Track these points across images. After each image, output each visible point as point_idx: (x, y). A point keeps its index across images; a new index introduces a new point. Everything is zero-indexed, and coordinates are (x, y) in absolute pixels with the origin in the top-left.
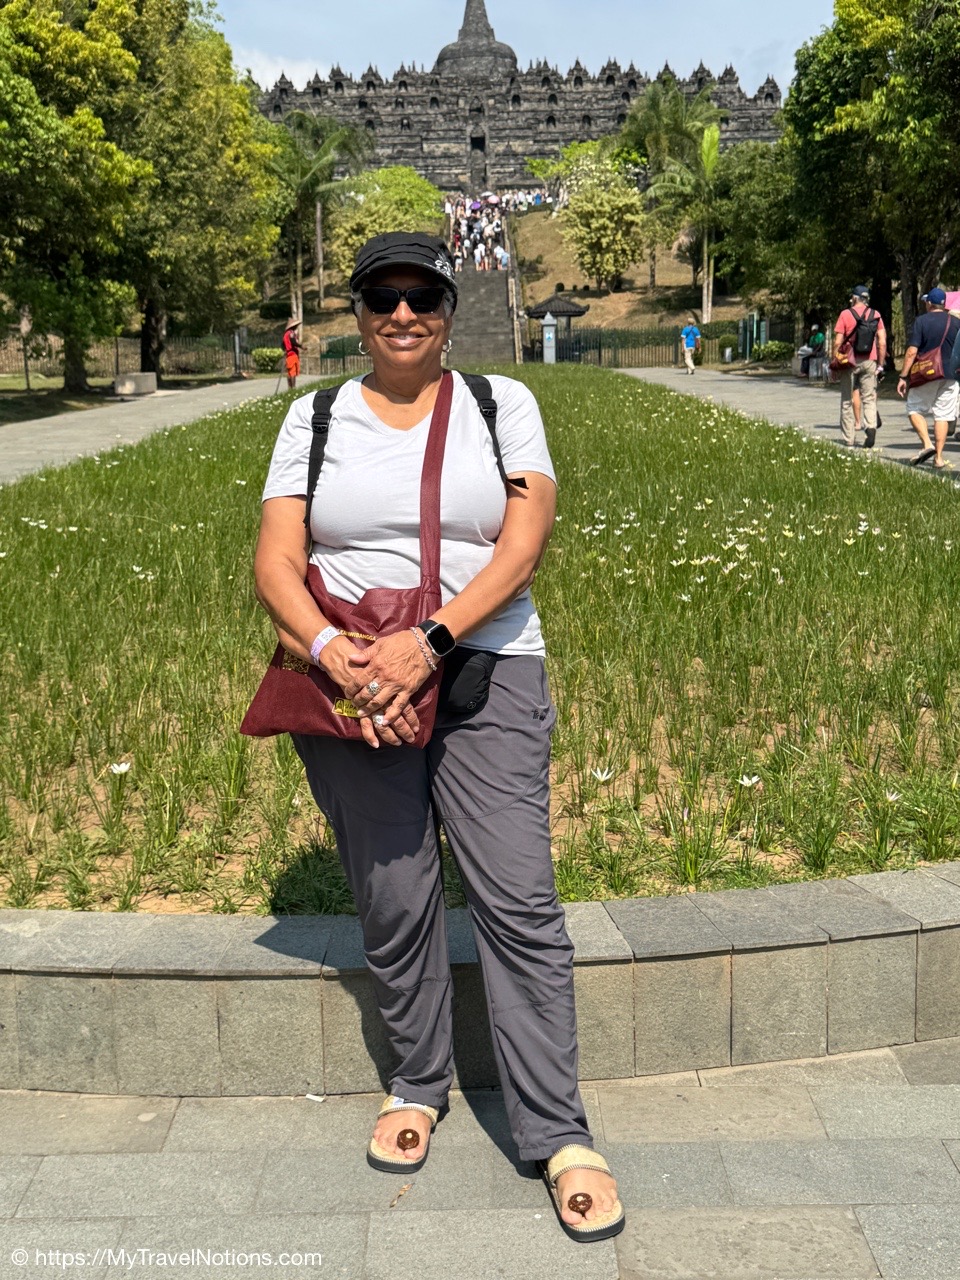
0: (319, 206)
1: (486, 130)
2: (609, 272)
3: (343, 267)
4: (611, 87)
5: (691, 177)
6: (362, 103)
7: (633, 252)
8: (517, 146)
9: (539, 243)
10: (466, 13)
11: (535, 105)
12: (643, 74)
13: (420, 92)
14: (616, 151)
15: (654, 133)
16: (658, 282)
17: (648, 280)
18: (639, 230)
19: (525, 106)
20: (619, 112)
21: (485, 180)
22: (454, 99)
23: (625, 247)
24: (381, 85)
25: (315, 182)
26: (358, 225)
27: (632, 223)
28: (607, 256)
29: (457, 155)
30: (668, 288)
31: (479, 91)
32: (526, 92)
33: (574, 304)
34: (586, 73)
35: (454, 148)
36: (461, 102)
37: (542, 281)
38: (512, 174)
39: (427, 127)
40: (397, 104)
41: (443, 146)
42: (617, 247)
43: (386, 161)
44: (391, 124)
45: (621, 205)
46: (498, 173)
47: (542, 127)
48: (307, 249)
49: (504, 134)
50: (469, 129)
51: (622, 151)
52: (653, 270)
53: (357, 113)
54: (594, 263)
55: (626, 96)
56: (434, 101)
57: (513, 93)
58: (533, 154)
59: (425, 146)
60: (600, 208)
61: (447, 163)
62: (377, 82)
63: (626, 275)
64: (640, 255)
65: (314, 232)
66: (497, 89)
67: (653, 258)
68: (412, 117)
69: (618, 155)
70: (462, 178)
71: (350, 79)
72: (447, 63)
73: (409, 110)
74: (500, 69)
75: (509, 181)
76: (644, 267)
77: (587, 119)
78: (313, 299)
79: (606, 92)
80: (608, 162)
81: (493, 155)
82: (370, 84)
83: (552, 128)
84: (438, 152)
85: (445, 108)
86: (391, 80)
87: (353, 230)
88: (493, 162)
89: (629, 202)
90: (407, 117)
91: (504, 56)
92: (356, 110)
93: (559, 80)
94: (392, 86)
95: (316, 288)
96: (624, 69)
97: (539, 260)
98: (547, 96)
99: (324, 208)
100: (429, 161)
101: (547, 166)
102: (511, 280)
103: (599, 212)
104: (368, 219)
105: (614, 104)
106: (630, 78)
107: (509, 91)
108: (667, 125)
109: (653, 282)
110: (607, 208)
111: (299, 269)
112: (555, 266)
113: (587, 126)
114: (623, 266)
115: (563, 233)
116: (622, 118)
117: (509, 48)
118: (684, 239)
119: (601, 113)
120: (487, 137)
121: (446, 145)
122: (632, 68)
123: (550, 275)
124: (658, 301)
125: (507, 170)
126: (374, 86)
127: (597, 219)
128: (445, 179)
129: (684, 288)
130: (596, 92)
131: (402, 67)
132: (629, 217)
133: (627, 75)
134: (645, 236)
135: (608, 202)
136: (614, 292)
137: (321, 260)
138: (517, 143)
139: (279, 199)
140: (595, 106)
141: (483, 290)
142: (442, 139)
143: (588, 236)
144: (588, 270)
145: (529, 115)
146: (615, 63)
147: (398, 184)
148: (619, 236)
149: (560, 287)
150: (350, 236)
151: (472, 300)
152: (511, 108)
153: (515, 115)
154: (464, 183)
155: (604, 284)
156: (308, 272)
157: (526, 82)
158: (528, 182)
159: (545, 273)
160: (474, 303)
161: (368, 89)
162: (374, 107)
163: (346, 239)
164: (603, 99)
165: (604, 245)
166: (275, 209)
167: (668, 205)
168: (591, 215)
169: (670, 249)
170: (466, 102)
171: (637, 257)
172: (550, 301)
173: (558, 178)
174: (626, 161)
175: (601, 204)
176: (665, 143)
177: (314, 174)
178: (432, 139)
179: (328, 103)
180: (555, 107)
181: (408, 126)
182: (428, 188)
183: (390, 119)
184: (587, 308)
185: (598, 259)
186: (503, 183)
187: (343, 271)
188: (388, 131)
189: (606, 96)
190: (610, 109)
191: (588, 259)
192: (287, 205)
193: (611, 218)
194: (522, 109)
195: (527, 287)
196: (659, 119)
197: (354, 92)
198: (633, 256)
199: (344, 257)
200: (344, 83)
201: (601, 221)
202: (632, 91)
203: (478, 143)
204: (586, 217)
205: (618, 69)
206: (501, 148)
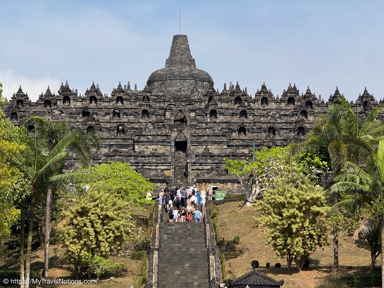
0: (50, 192)
1: (188, 136)
2: (298, 253)
3: (67, 243)
4: (291, 106)
5: (368, 178)
6: (85, 113)
7: (320, 237)
8: (214, 149)
9: (236, 227)
10: (172, 47)
11: (229, 118)
12: (317, 97)
13: (133, 106)
14: (301, 155)
15: (335, 143)
16: (341, 263)
17: (332, 261)
18: (323, 219)
19: (221, 118)
20: (298, 126)
21: (186, 175)
22: (161, 112)
23: (312, 232)
24: (102, 100)
25: (49, 172)
26: (83, 208)
27: (318, 213)
28: (297, 239)
29: (163, 155)
30: (350, 268)
31: (182, 106)
32: (222, 108)
33: (269, 279)
34: (271, 95)
35: (161, 149)
36: (168, 114)
37: (239, 258)
38: (209, 171)
39: (139, 133)
40: (115, 114)
41: (151, 148)
42: (306, 233)
43: (104, 158)
44: (109, 130)
45: (308, 198)
46: (197, 169)
47: (234, 135)
48: (37, 228)
49: (203, 139)
50: (174, 135)
51: (306, 155)
52: (336, 253)
53: (82, 120)
54: (286, 245)
55: (304, 113)
56: (145, 113)
57: (210, 108)
58: (227, 156)
59: (136, 147)
60: (290, 200)
61: (154, 161)
62: (98, 97)
63: (312, 257)
64: (325, 239)
65: (44, 214)
66: (197, 105)
67: (337, 243)
68: (126, 124)
69: (303, 159)
70: (167, 173)
71: (76, 94)
72: (156, 84)
73: (124, 119)
74: (200, 90)
75: (207, 177)
76: (328, 250)
77: (272, 130)
78: (38, 269)
79: (288, 110)
80: (294, 163)
81: (193, 156)
82: (92, 99)
83: (243, 136)
84: (148, 152)
85: (154, 118)
86: (110, 96)
87: (78, 212)
88: (193, 161)
89: (315, 196)
90: (122, 124)
91: (203, 80)
92: (80, 119)
93: (249, 100)
94: (111, 100)
95: (41, 260)
96: (302, 92)
97: (236, 241)
98: (239, 112)
99: (53, 194)
100: (139, 159)
101: (243, 165)
102: (212, 257)
103: (289, 203)
104: (92, 204)
105: (294, 119)
106: (307, 99)
107: (207, 107)
108: (345, 136)
109: (336, 263)
110: (297, 200)
111: (29, 244)
112: (249, 246)
113: (272, 135)
114: (311, 249)
115: (259, 219)
116: (302, 130)
117: (207, 74)
118: (363, 227)
119: (283, 126)
120: (189, 142)
121: (154, 147)
122: (308, 92)
123: (246, 254)
124: (342, 279)
125: (205, 168)
126: (96, 100)
127: (288, 209)
128: (152, 173)
129: (364, 269)
130: (279, 109)
131: (120, 86)
132: (315, 208)
133: (304, 97)
134: (329, 225)
135: (298, 196)
136: (302, 270)
137: (48, 238)
138: (214, 147)
139: (18, 186)
140: (279, 120)
141: (187, 265)
142: (151, 142)
143: (280, 223)
144: (280, 250)
145: (224, 126)
146: (295, 88)
147: (117, 177)
148: (307, 224)
149: (255, 264)
150: (75, 217)
151: (178, 272)
152: (209, 120)
153: (212, 125)
154: (168, 177)
155: (293, 263)
156: (36, 246)
157: (221, 101)
158: (223, 178)
159: (241, 252)
160: (179, 275)
161: (91, 102)
162: (95, 116)
163: (72, 219)
164: (285, 115)
165: (294, 231)
166: (13, 194)
167: (349, 199)
168: (283, 205)
169: (351, 235)
170: (172, 114)
171: (322, 241)
172: (248, 276)
173: (251, 176)
174: (309, 163)
175: (291, 197)
176: (344, 150)
177: (49, 167)
178: (143, 142)
179: (57, 112)
180: (246, 120)
181: (123, 131)
182: (142, 180)
183: (108, 126)
184: (282, 283)
185: (289, 241)
186: (202, 178)
187: (67, 246)
188: (106, 134)
189: (288, 113)
190: (291, 123)
191: (280, 241)
192: (24, 191)
193: (300, 209)
194: (218, 121)
195: (226, 263)
196: (339, 131)
197: (79, 104)
198: (318, 240)
199: (68, 234)
200: (71, 97)
201: (292, 211)
202: (309, 110)
203: (181, 146)
204: (279, 207)
205: (297, 92)
206: (200, 150)
